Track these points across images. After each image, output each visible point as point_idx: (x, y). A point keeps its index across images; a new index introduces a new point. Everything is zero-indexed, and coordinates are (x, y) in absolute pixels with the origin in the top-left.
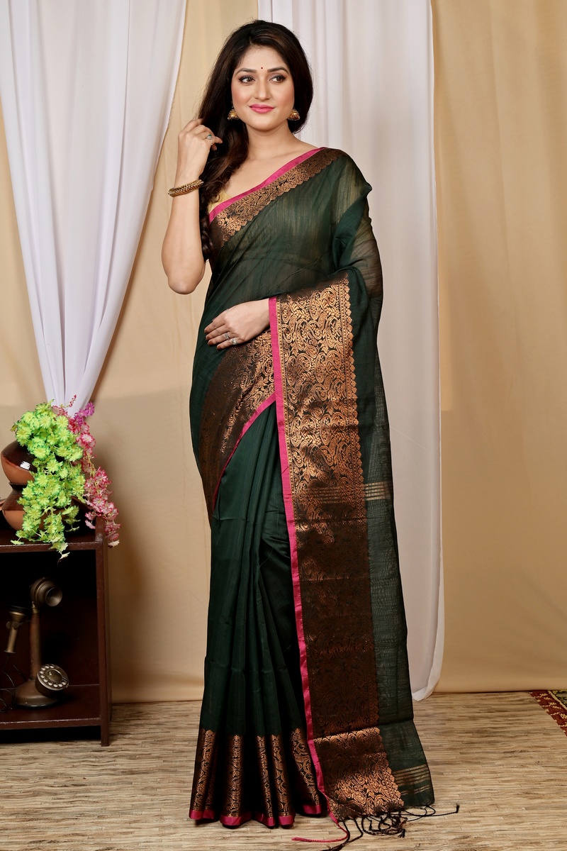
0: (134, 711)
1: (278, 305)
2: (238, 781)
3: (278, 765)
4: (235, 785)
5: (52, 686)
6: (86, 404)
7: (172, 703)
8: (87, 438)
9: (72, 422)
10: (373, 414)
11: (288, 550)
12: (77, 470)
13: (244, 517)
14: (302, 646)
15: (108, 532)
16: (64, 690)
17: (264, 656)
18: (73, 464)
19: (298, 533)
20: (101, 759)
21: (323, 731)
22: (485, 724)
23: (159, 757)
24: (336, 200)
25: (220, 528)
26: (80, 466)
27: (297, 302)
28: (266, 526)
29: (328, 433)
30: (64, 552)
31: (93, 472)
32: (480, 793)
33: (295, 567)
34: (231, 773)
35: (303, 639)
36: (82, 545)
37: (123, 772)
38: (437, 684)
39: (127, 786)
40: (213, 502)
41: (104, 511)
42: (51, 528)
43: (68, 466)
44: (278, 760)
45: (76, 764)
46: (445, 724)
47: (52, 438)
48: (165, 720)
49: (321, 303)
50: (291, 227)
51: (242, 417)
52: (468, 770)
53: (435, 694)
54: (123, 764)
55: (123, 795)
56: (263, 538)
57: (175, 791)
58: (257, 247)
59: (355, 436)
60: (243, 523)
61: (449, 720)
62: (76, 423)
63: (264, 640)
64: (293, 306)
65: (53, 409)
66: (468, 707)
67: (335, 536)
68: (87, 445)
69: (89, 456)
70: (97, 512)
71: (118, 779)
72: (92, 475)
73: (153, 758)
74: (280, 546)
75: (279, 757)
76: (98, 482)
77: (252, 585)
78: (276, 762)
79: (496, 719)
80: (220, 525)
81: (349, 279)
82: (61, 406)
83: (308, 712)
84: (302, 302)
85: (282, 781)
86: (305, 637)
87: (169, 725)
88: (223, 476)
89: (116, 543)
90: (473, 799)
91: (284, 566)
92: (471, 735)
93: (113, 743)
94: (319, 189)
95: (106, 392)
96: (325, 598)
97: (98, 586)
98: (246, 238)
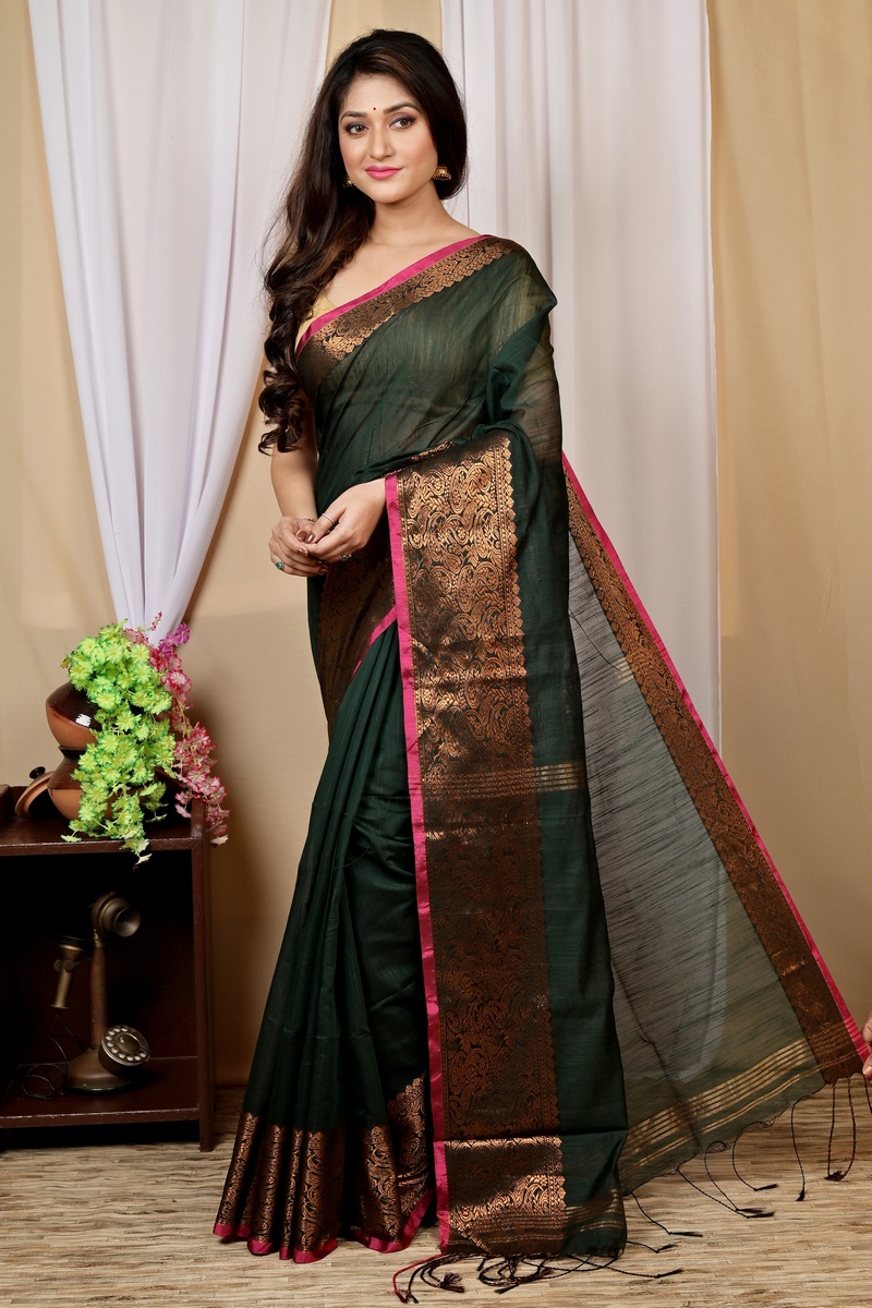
1: (400, 488)
5: (125, 1060)
6: (177, 626)
8: (179, 679)
9: (155, 654)
12: (164, 727)
14: (433, 1010)
15: (210, 822)
16: (142, 1066)
18: (157, 719)
19: (428, 843)
20: (200, 1172)
26: (168, 721)
27: (431, 485)
29: (478, 690)
30: (143, 854)
31: (186, 729)
32: (782, 1224)
33: (423, 892)
35: (435, 998)
36: (170, 842)
41: (205, 790)
42: (123, 816)
43: (149, 721)
45: (162, 1179)
47: (124, 678)
49: (467, 488)
59: (520, 694)
62: (162, 655)
64: (424, 490)
65: (126, 634)
67: (491, 848)
68: (178, 689)
69: (181, 706)
70: (194, 793)
72: (186, 736)
76: (195, 747)
82: (139, 628)
84: (438, 485)
89: (224, 839)
90: (772, 1234)
92: (767, 1134)
93: (219, 1147)
95: (207, 608)
97: (195, 906)
98: (352, 373)
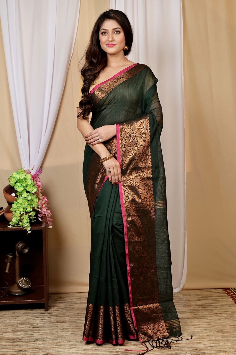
0: (59, 296)
1: (120, 127)
2: (102, 325)
3: (118, 319)
4: (101, 327)
5: (25, 286)
6: (39, 169)
7: (74, 294)
8: (39, 183)
9: (33, 177)
10: (159, 173)
11: (123, 229)
12: (35, 197)
13: (106, 215)
14: (128, 268)
15: (48, 222)
16: (29, 288)
17: (113, 273)
18: (33, 194)
19: (127, 221)
20: (45, 317)
21: (137, 304)
22: (204, 302)
23: (69, 316)
24: (144, 85)
25: (95, 220)
26: (36, 195)
27: (128, 126)
28: (114, 219)
29: (139, 180)
30: (29, 231)
31: (41, 197)
32: (202, 331)
33: (126, 235)
34: (100, 322)
35: (129, 265)
36: (37, 228)
37: (54, 322)
38: (184, 286)
39: (55, 328)
40: (92, 209)
41: (46, 213)
42: (24, 221)
43: (31, 195)
44: (118, 316)
45: (34, 319)
46: (187, 302)
47: (24, 183)
48: (71, 300)
49: (137, 127)
50: (126, 96)
51: (104, 174)
52: (197, 322)
53: (183, 290)
54: (54, 319)
55: (54, 332)
56: (113, 223)
57: (75, 330)
58: (111, 104)
59: (150, 182)
60: (105, 217)
61: (189, 300)
63: (113, 266)
64: (126, 127)
65: (25, 171)
66: (197, 295)
67: (141, 223)
68: (39, 186)
69: (40, 191)
70: (43, 214)
71: (52, 325)
72: (41, 199)
73: (66, 316)
74: (120, 227)
75: (118, 315)
76: (44, 202)
77: (108, 243)
78: (117, 317)
79: (209, 300)
80: (95, 219)
81: (149, 117)
82: (28, 170)
83: (131, 296)
84: (129, 126)
85: (120, 325)
86: (129, 264)
87: (73, 303)
88: (96, 199)
89: (51, 227)
90: (199, 334)
91: (121, 235)
92: (198, 307)
93: (50, 310)
94: (137, 80)
95: (46, 164)
96: (138, 248)
97: (43, 245)
98: (107, 100)
